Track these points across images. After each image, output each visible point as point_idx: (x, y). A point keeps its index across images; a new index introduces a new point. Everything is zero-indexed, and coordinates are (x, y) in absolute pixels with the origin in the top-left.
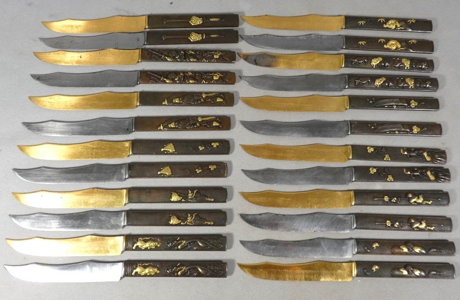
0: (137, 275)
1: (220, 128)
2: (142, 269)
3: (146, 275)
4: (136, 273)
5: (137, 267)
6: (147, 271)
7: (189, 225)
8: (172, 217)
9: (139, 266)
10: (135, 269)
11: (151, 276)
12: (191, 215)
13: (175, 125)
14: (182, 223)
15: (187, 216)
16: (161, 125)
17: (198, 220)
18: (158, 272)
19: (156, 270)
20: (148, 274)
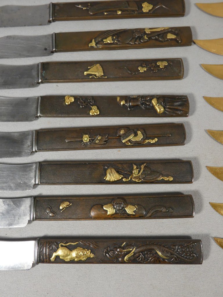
0: (58, 260)
1: (178, 42)
2: (66, 251)
3: (72, 262)
4: (57, 257)
5: (58, 248)
6: (74, 254)
7: (135, 183)
8: (109, 171)
9: (62, 246)
10: (55, 251)
11: (80, 262)
12: (139, 168)
13: (113, 40)
14: (124, 180)
15: (133, 169)
16: (93, 40)
17: (148, 175)
18: (92, 256)
19: (88, 253)
20: (76, 260)
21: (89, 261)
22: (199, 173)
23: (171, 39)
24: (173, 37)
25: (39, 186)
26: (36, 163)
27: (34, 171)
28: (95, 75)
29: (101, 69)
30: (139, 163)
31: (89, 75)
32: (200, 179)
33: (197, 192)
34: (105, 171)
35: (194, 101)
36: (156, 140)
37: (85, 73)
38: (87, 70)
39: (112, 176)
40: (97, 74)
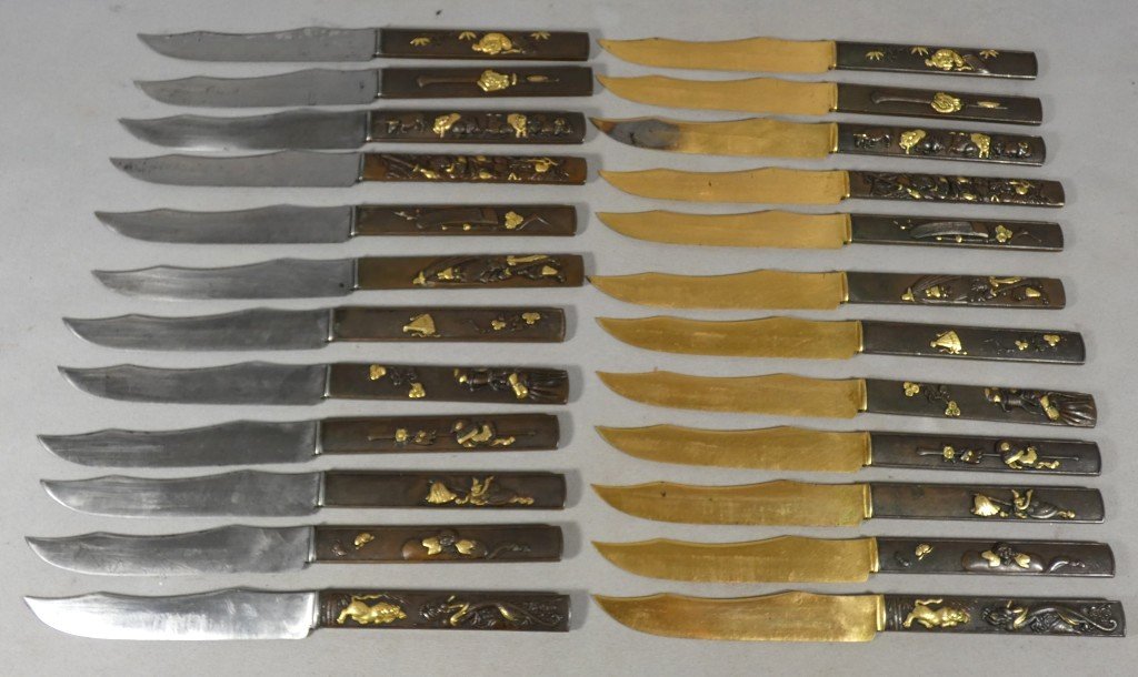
0: (350, 623)
1: (559, 280)
2: (363, 607)
3: (371, 625)
4: (349, 617)
5: (349, 603)
6: (374, 613)
7: (475, 507)
8: (434, 487)
9: (356, 600)
10: (346, 607)
11: (383, 625)
12: (482, 483)
13: (454, 274)
14: (458, 501)
15: (472, 485)
16: (421, 274)
17: (496, 493)
18: (402, 615)
19: (395, 610)
20: (377, 621)
21: (397, 624)
22: (578, 495)
23: (549, 276)
24: (553, 272)
25: (323, 510)
26: (320, 473)
27: (315, 485)
28: (421, 332)
29: (431, 322)
30: (482, 476)
31: (411, 332)
32: (580, 504)
33: (573, 526)
34: (429, 486)
35: (580, 378)
36: (512, 440)
37: (406, 328)
38: (409, 323)
39: (438, 495)
40: (425, 331)
